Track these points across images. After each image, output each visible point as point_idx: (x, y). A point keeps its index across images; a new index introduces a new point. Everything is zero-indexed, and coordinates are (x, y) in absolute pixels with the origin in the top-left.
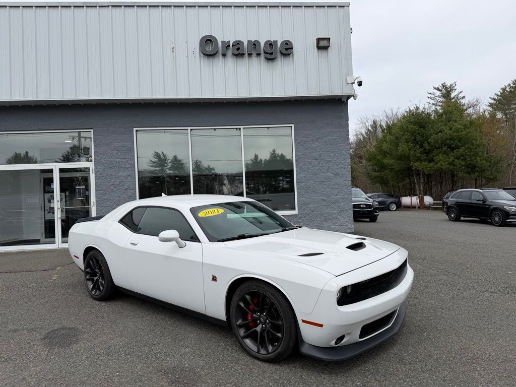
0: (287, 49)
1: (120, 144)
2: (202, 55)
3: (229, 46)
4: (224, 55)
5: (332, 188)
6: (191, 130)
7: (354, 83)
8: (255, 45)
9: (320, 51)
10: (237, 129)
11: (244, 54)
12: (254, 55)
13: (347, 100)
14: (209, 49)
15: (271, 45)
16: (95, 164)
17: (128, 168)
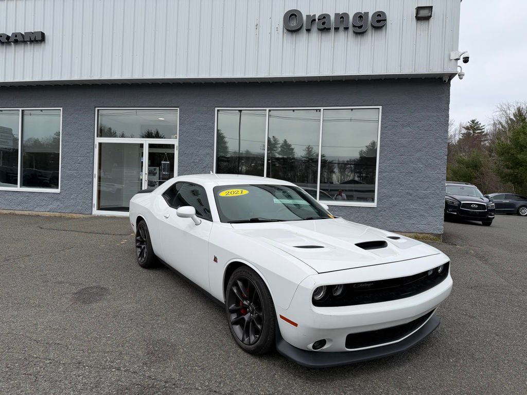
0: (378, 21)
1: (203, 124)
2: (285, 31)
3: (315, 20)
4: (308, 30)
5: (421, 181)
6: (270, 110)
7: (458, 59)
8: (342, 17)
9: (419, 22)
10: (317, 110)
11: (330, 29)
12: (341, 29)
13: (450, 80)
14: (294, 24)
15: (361, 17)
16: (179, 142)
17: (208, 146)
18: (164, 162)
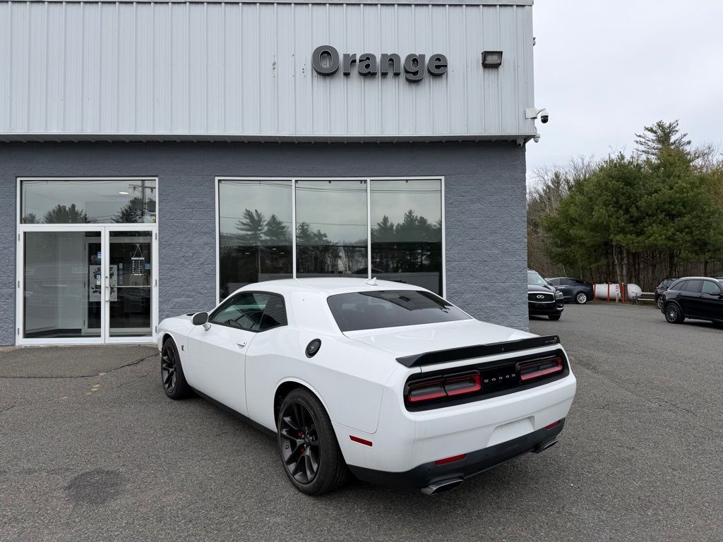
0: (438, 67)
1: (196, 200)
2: (315, 74)
3: (354, 61)
4: (347, 75)
5: (499, 271)
6: (296, 181)
7: (535, 118)
8: (392, 60)
9: (487, 70)
10: (361, 181)
11: (375, 74)
12: (390, 75)
13: (525, 143)
14: (326, 65)
15: (415, 60)
16: (159, 227)
17: (205, 233)
18: (135, 258)
